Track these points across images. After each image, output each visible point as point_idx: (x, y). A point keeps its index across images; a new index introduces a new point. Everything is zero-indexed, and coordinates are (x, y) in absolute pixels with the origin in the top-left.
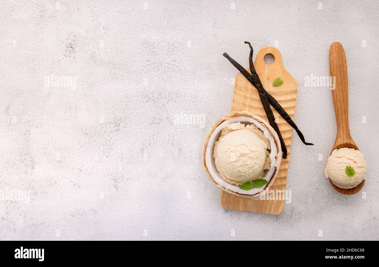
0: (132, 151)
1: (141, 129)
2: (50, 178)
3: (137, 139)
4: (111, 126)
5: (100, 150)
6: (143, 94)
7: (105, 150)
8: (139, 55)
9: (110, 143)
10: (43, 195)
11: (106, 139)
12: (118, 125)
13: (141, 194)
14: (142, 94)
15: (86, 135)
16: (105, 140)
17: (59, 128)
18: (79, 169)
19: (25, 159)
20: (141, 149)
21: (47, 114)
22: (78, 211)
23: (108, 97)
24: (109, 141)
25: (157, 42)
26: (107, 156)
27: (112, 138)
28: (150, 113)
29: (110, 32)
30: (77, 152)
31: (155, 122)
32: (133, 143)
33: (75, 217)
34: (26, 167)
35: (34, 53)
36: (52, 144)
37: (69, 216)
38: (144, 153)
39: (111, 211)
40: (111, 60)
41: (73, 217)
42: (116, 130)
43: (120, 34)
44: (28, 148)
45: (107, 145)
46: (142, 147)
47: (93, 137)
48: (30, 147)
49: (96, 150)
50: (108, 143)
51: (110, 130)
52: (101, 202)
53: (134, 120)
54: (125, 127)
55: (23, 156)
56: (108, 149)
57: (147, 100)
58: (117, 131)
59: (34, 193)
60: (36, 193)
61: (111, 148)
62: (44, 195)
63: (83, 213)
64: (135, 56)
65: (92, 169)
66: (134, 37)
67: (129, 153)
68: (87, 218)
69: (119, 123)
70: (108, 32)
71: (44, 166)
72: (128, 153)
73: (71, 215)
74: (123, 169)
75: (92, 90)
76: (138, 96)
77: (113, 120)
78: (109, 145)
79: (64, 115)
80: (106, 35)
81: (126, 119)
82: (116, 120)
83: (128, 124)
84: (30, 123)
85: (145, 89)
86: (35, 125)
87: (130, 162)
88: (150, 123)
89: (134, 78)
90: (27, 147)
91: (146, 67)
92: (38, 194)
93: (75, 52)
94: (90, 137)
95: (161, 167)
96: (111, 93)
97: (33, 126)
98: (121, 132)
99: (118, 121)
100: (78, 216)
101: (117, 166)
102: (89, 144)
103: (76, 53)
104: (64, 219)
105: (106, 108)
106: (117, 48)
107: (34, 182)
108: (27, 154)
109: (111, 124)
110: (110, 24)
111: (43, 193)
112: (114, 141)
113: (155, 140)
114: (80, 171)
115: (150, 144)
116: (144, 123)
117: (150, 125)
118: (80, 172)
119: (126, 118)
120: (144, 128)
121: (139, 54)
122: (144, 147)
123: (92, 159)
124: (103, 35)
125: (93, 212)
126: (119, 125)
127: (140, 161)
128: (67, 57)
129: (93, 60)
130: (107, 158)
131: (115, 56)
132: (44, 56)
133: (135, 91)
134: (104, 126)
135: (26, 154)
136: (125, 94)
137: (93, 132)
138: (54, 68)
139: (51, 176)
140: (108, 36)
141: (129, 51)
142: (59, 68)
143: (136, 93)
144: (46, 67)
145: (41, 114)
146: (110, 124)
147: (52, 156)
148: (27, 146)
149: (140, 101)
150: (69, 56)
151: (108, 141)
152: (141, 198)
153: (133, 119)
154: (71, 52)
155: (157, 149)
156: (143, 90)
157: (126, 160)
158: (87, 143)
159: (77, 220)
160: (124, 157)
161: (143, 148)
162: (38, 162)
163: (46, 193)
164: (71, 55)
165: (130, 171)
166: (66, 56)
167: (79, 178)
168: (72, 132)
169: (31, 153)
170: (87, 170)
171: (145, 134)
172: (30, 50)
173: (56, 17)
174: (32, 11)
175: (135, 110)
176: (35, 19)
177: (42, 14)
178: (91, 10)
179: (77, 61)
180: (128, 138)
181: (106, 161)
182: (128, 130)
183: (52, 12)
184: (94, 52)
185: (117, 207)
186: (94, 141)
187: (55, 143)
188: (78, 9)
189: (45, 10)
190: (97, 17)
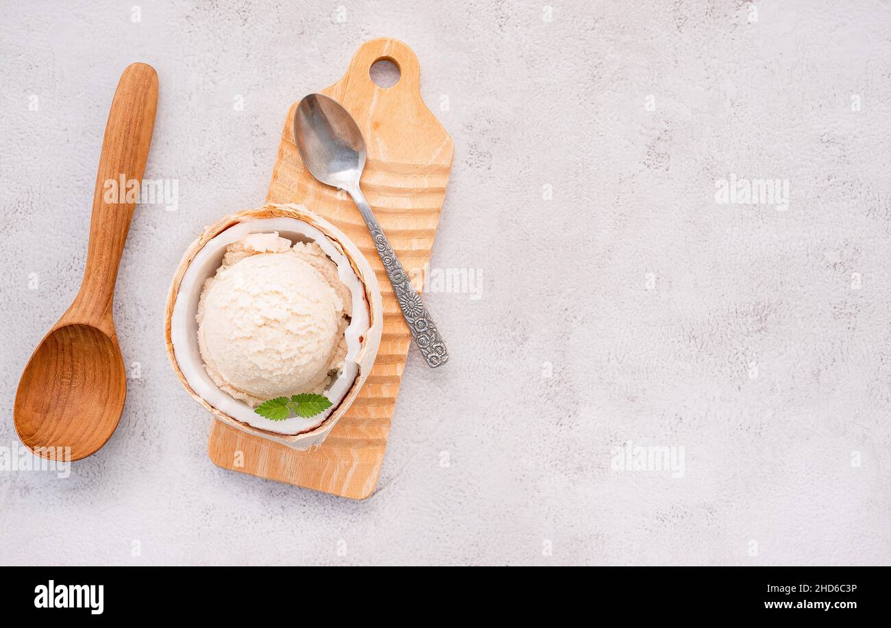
0: (793, 376)
1: (814, 327)
2: (611, 436)
3: (804, 349)
4: (747, 321)
5: (723, 374)
6: (819, 249)
7: (735, 373)
8: (810, 164)
9: (744, 358)
10: (596, 473)
11: (736, 349)
12: (764, 319)
13: (812, 471)
14: (817, 250)
15: (693, 341)
16: (735, 351)
17: (633, 324)
18: (676, 415)
19: (557, 394)
20: (813, 372)
21: (606, 293)
22: (675, 508)
23: (742, 256)
24: (743, 354)
25: (850, 134)
27: (750, 347)
28: (833, 291)
29: (746, 113)
30: (671, 378)
31: (846, 311)
32: (796, 358)
33: (666, 522)
34: (558, 410)
35: (577, 159)
36: (617, 359)
37: (653, 519)
38: (820, 381)
39: (747, 508)
40: (749, 174)
41: (663, 521)
42: (760, 331)
43: (769, 117)
44: (563, 369)
45: (739, 363)
46: (816, 367)
47: (707, 345)
48: (569, 366)
49: (713, 375)
50: (742, 358)
51: (744, 329)
52: (724, 489)
53: (798, 309)
54: (779, 323)
55: (554, 386)
56: (742, 371)
57: (827, 265)
58: (762, 332)
59: (578, 469)
60: (582, 467)
61: (748, 370)
62: (598, 472)
63: (685, 513)
64: (802, 167)
65: (706, 416)
66: (799, 124)
67: (787, 380)
68: (694, 524)
69: (764, 314)
70: (742, 113)
71: (599, 408)
72: (785, 380)
73: (658, 518)
74: (773, 415)
75: (706, 241)
76: (808, 255)
77: (752, 307)
78: (744, 362)
79: (645, 297)
80: (736, 119)
81: (780, 306)
82: (760, 307)
83: (784, 317)
84: (567, 313)
85: (822, 240)
86: (579, 318)
87: (789, 401)
88: (834, 314)
89: (800, 215)
90: (563, 367)
91: (825, 190)
92: (586, 470)
93: (669, 157)
94: (700, 345)
95: (858, 411)
96: (747, 247)
97: (574, 320)
98: (770, 333)
99: (763, 311)
100: (675, 520)
101: (760, 409)
102: (699, 360)
103: (671, 158)
104: (644, 526)
105: (736, 281)
106: (762, 149)
107: (576, 443)
108: (561, 382)
109: (747, 317)
110: (747, 96)
111: (597, 469)
112: (754, 354)
113: (844, 352)
114: (678, 420)
115: (834, 360)
116: (820, 314)
117: (835, 318)
118: (678, 423)
119: (781, 302)
120: (820, 325)
121: (811, 161)
122: (819, 367)
123: (705, 394)
124: (732, 119)
125: (707, 511)
126: (766, 319)
127: (811, 398)
128: (650, 167)
129: (708, 174)
130: (737, 390)
131: (758, 165)
132: (600, 165)
133: (801, 244)
134: (731, 321)
135: (559, 382)
136: (778, 251)
137: (708, 334)
138: (623, 191)
139: (616, 431)
140: (742, 122)
141: (788, 156)
142: (633, 192)
143: (803, 248)
144: (604, 189)
145: (592, 294)
146: (746, 315)
147: (617, 388)
148: (561, 365)
149: (813, 265)
150: (655, 166)
151: (740, 354)
152: (813, 481)
153: (797, 306)
154: (659, 156)
155: (848, 372)
156: (819, 242)
157: (781, 395)
158: (695, 358)
159: (673, 529)
160: (777, 390)
161: (819, 371)
162: (586, 401)
163: (602, 468)
164: (660, 164)
165: (789, 421)
166: (648, 167)
167: (676, 436)
168: (661, 334)
169: (570, 380)
170: (695, 419)
171: (822, 339)
172: (568, 151)
173: (627, 79)
174: (573, 65)
175: (801, 286)
176: (579, 83)
177: (595, 72)
178: (705, 64)
179: (673, 176)
180: (786, 347)
181: (736, 399)
182: (784, 331)
183: (619, 69)
184: (711, 158)
185: (760, 499)
186: (710, 355)
187: (623, 357)
188: (676, 62)
189: (601, 63)
190: (716, 80)
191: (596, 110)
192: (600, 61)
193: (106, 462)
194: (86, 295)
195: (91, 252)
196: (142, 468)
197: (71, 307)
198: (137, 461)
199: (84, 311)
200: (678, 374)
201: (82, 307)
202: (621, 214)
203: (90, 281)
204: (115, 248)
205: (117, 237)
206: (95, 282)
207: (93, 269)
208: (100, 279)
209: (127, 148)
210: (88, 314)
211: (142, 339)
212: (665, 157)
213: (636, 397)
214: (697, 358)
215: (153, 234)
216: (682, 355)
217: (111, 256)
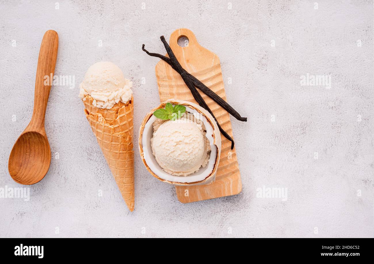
0: (316, 152)
1: (324, 132)
3: (321, 140)
4: (298, 130)
5: (288, 151)
6: (326, 101)
7: (293, 150)
8: (322, 68)
12: (304, 129)
13: (324, 189)
14: (325, 102)
15: (277, 138)
16: (293, 142)
18: (270, 167)
20: (324, 150)
22: (270, 204)
23: (296, 104)
24: (296, 143)
25: (338, 56)
26: (295, 156)
27: (299, 140)
28: (332, 118)
29: (297, 48)
30: (268, 152)
31: (337, 126)
32: (317, 144)
33: (267, 209)
37: (261, 208)
38: (327, 153)
39: (298, 204)
40: (298, 72)
41: (265, 209)
42: (303, 134)
43: (306, 50)
45: (295, 146)
47: (282, 139)
49: (285, 151)
50: (296, 144)
51: (297, 133)
54: (310, 130)
56: (296, 149)
57: (329, 107)
58: (304, 134)
61: (298, 149)
63: (274, 205)
64: (319, 69)
65: (282, 167)
66: (318, 52)
67: (314, 153)
68: (278, 210)
69: (305, 127)
70: (295, 48)
73: (263, 208)
74: (308, 167)
75: (282, 98)
76: (322, 104)
77: (300, 124)
78: (297, 146)
79: (257, 120)
80: (293, 50)
81: (311, 124)
82: (303, 124)
83: (313, 128)
87: (315, 161)
88: (332, 127)
89: (318, 88)
94: (280, 139)
95: (342, 165)
96: (298, 101)
98: (307, 134)
99: (304, 126)
100: (270, 208)
101: (303, 164)
102: (279, 145)
103: (268, 66)
105: (293, 114)
106: (303, 62)
109: (298, 128)
110: (297, 41)
112: (301, 143)
113: (336, 142)
114: (271, 169)
115: (332, 145)
116: (327, 127)
117: (332, 129)
118: (271, 170)
119: (311, 122)
120: (327, 131)
121: (323, 66)
122: (327, 148)
123: (282, 158)
124: (291, 50)
125: (282, 205)
126: (305, 129)
127: (323, 160)
128: (260, 69)
129: (282, 72)
131: (302, 68)
132: (240, 69)
133: (319, 99)
134: (292, 130)
136: (310, 102)
137: (283, 135)
138: (249, 79)
140: (295, 51)
141: (313, 64)
142: (253, 79)
143: (320, 101)
144: (241, 78)
149: (324, 108)
150: (261, 69)
151: (295, 143)
152: (324, 193)
153: (317, 124)
154: (263, 65)
155: (338, 150)
156: (326, 98)
157: (311, 159)
161: (326, 149)
164: (263, 68)
165: (314, 169)
166: (259, 69)
167: (270, 175)
168: (264, 135)
170: (278, 168)
171: (327, 137)
173: (250, 35)
174: (229, 29)
175: (319, 116)
176: (231, 36)
177: (238, 32)
178: (281, 29)
179: (268, 73)
180: (313, 140)
181: (294, 161)
182: (313, 134)
183: (247, 31)
184: (283, 66)
185: (304, 200)
186: (283, 143)
187: (249, 144)
188: (270, 28)
189: (240, 29)
190: (285, 35)
191: (238, 47)
192: (239, 28)
193: (45, 184)
194: (34, 120)
195: (35, 104)
196: (59, 186)
197: (29, 125)
198: (57, 183)
199: (33, 127)
200: (271, 151)
201: (33, 125)
202: (248, 88)
203: (35, 115)
204: (45, 102)
205: (45, 98)
206: (37, 115)
207: (36, 110)
208: (39, 114)
209: (47, 63)
210: (35, 128)
211: (56, 137)
212: (265, 65)
213: (254, 160)
214: (278, 144)
215: (59, 96)
216: (272, 143)
217: (43, 105)
